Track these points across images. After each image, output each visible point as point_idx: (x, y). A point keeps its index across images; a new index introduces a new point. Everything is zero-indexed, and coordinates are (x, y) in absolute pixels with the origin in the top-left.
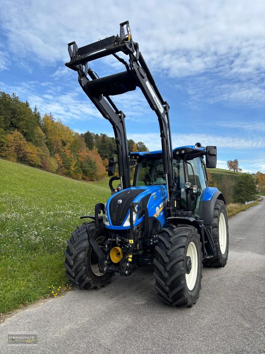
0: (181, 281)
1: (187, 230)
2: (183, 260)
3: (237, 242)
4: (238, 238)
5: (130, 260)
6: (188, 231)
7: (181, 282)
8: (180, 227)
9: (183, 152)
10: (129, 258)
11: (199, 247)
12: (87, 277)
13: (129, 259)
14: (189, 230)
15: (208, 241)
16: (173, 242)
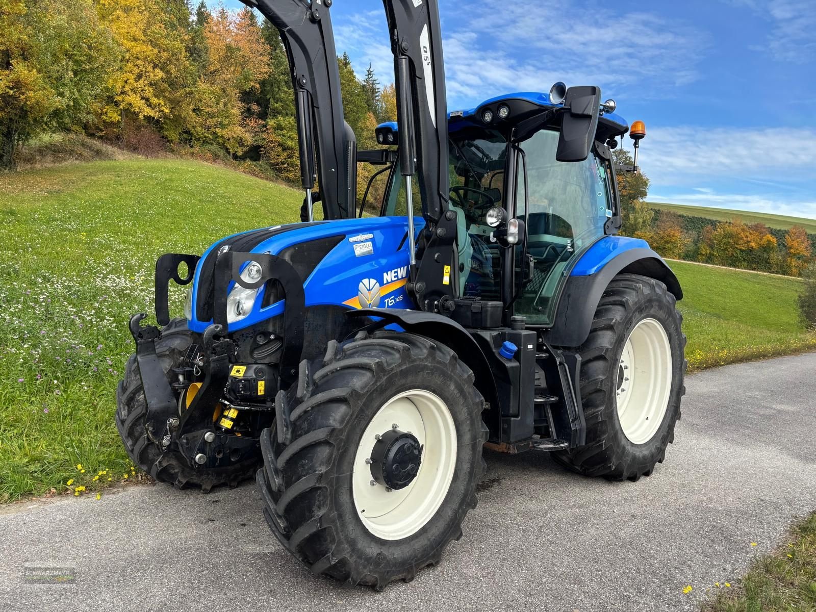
0: (315, 508)
1: (389, 350)
2: (326, 443)
3: (762, 416)
4: (774, 406)
5: (227, 424)
6: (393, 352)
7: (313, 512)
8: (379, 338)
9: (504, 113)
10: (226, 417)
11: (465, 410)
12: (158, 455)
13: (223, 419)
14: (397, 350)
15: (561, 397)
16: (323, 381)
